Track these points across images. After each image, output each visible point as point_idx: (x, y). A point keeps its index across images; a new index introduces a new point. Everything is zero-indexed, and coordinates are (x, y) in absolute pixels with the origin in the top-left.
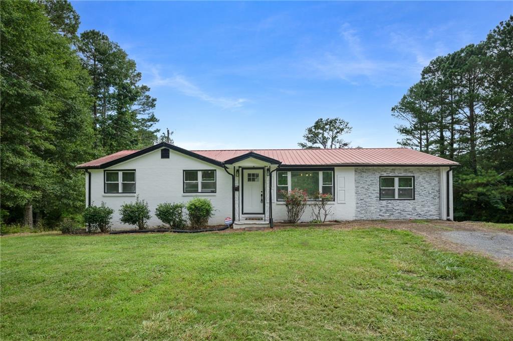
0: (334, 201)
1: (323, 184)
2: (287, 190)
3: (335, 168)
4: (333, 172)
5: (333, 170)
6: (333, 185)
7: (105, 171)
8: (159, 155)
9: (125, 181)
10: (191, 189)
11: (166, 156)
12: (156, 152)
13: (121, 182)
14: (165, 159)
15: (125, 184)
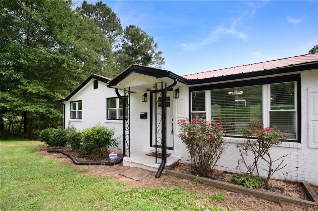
0: (299, 141)
1: (272, 108)
2: (205, 118)
4: (296, 83)
5: (298, 79)
6: (296, 110)
7: (71, 102)
8: (92, 86)
9: (79, 109)
10: (112, 116)
11: (96, 87)
12: (91, 83)
13: (77, 110)
14: (96, 90)
15: (79, 112)
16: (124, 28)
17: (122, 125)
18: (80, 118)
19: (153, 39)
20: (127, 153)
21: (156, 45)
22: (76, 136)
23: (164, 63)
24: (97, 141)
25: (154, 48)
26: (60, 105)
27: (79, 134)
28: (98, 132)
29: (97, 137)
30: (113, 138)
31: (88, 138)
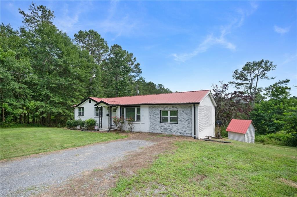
0: (140, 122)
1: (137, 114)
3: (141, 106)
4: (139, 108)
7: (78, 108)
8: (89, 102)
9: (82, 111)
10: (97, 115)
11: (90, 102)
12: (88, 101)
13: (81, 112)
14: (90, 103)
15: (82, 113)
16: (110, 47)
17: (99, 118)
18: (83, 115)
19: (132, 54)
20: (101, 127)
21: (135, 59)
22: (83, 122)
23: (141, 72)
24: (91, 124)
25: (134, 61)
26: (72, 109)
27: (84, 122)
28: (91, 121)
29: (91, 122)
30: (97, 123)
31: (88, 123)
